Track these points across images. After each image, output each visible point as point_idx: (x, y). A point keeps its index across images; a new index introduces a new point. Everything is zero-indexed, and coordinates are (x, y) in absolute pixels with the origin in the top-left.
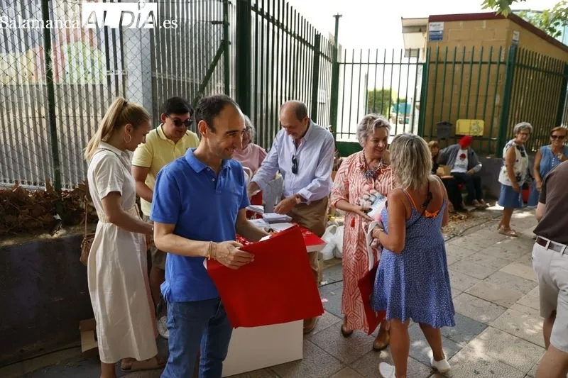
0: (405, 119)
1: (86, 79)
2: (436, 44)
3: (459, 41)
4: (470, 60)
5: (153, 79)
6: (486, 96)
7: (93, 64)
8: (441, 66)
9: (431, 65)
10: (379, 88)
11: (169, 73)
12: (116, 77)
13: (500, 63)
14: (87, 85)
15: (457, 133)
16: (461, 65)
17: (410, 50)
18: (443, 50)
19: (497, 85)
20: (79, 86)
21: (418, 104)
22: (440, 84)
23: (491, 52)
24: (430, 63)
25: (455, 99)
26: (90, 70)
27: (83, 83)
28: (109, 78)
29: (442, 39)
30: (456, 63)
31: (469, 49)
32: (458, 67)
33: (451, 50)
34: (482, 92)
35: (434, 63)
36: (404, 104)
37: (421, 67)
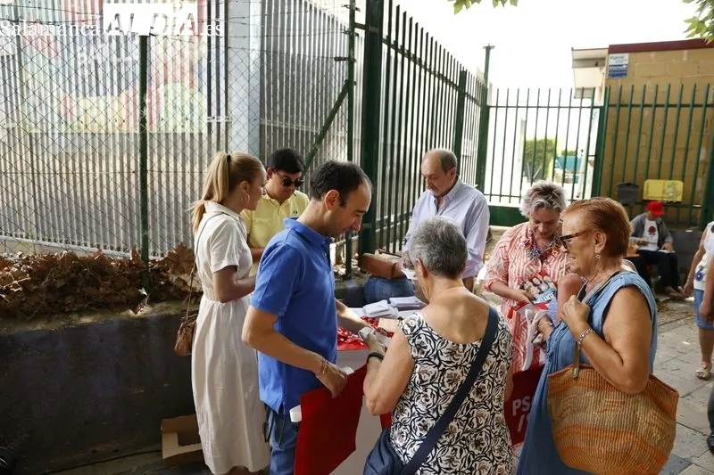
0: (575, 177)
1: (183, 126)
2: (619, 81)
3: (650, 77)
4: (664, 102)
5: (262, 127)
6: (687, 150)
7: (192, 110)
8: (625, 111)
9: (610, 108)
10: (541, 137)
11: (281, 120)
12: (219, 124)
13: (707, 106)
14: (183, 134)
15: (645, 198)
16: (651, 109)
17: (583, 89)
18: (627, 89)
19: (702, 136)
20: (175, 134)
21: (592, 159)
22: (622, 134)
23: (695, 91)
24: (609, 106)
25: (643, 152)
26: (189, 117)
27: (179, 131)
28: (209, 125)
29: (626, 75)
30: (644, 106)
31: (663, 89)
32: (647, 112)
33: (639, 89)
34: (681, 144)
35: (614, 106)
36: (574, 157)
37: (597, 111)
